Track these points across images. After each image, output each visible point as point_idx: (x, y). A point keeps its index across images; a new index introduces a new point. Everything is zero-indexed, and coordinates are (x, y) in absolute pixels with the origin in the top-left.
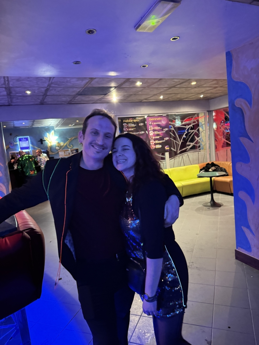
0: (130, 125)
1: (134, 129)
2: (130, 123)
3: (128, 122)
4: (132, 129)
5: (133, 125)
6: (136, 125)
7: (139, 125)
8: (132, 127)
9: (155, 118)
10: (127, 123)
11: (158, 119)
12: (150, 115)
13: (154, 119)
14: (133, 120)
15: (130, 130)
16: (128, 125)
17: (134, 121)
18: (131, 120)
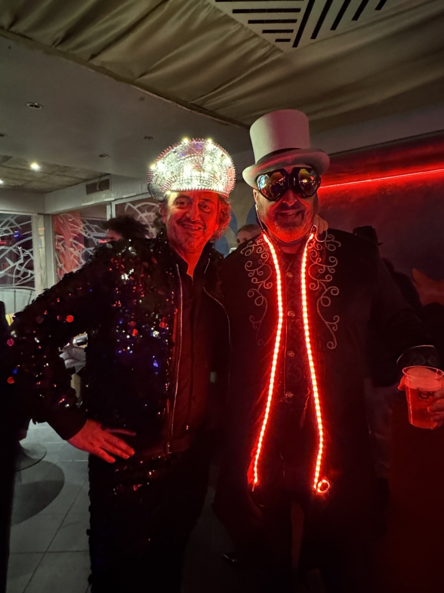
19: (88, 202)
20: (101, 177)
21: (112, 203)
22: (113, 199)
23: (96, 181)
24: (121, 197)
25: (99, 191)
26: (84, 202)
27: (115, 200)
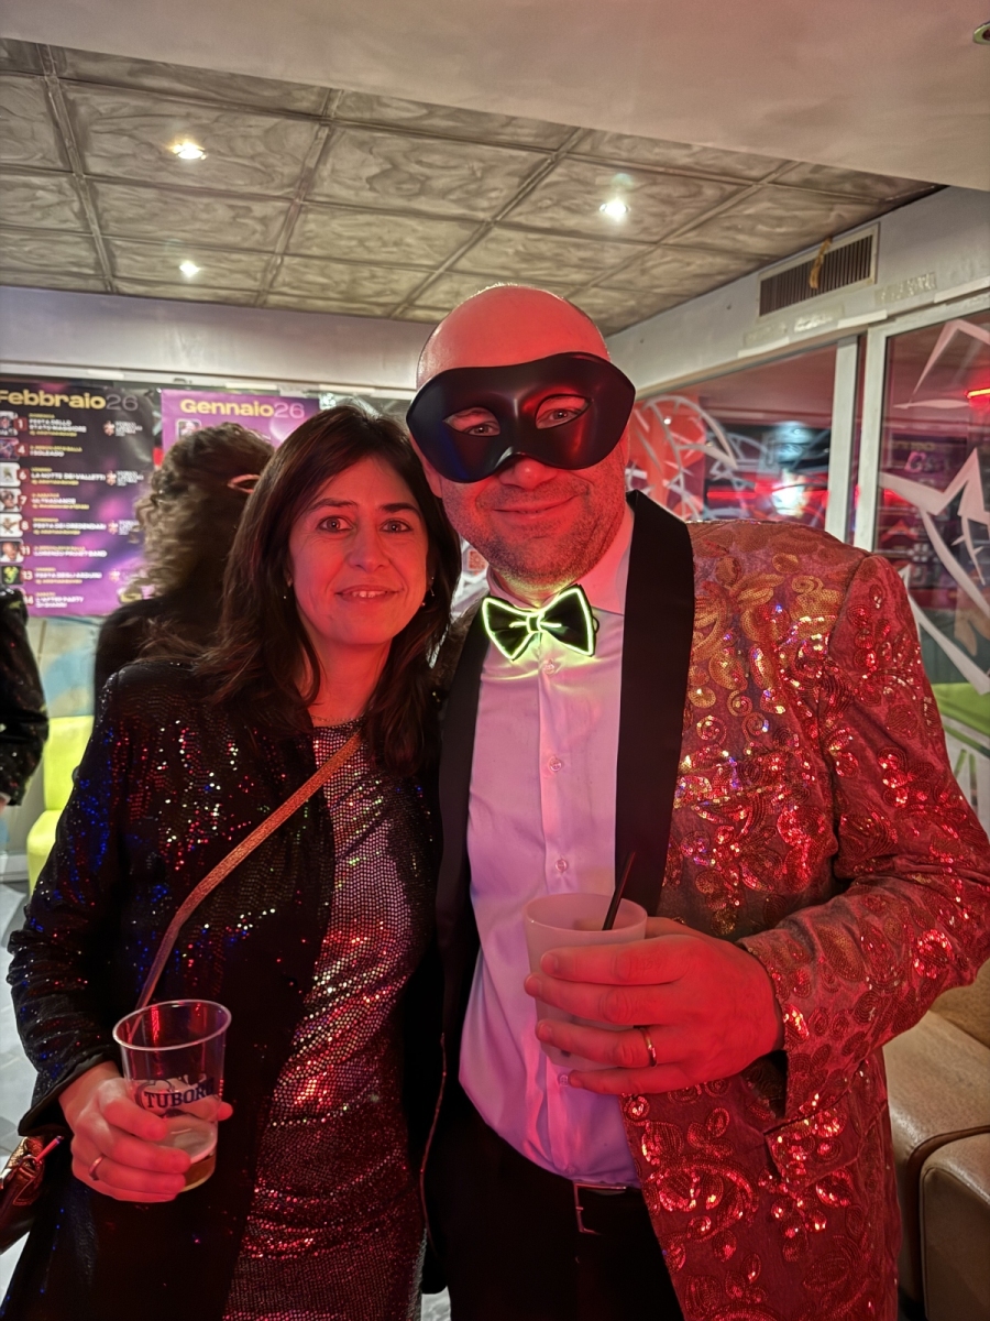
0: (37, 423)
1: (70, 449)
2: (39, 409)
3: (27, 402)
4: (58, 452)
5: (66, 428)
6: (83, 429)
7: (103, 430)
8: (58, 441)
9: (225, 401)
10: (24, 411)
11: (243, 412)
12: (187, 378)
13: (214, 405)
14: (66, 399)
15: (36, 453)
16: (27, 424)
17: (72, 404)
18: (53, 394)
19: (760, 342)
20: (830, 237)
21: (871, 331)
22: (882, 315)
23: (813, 255)
24: (927, 301)
25: (814, 293)
26: (745, 346)
27: (891, 318)
